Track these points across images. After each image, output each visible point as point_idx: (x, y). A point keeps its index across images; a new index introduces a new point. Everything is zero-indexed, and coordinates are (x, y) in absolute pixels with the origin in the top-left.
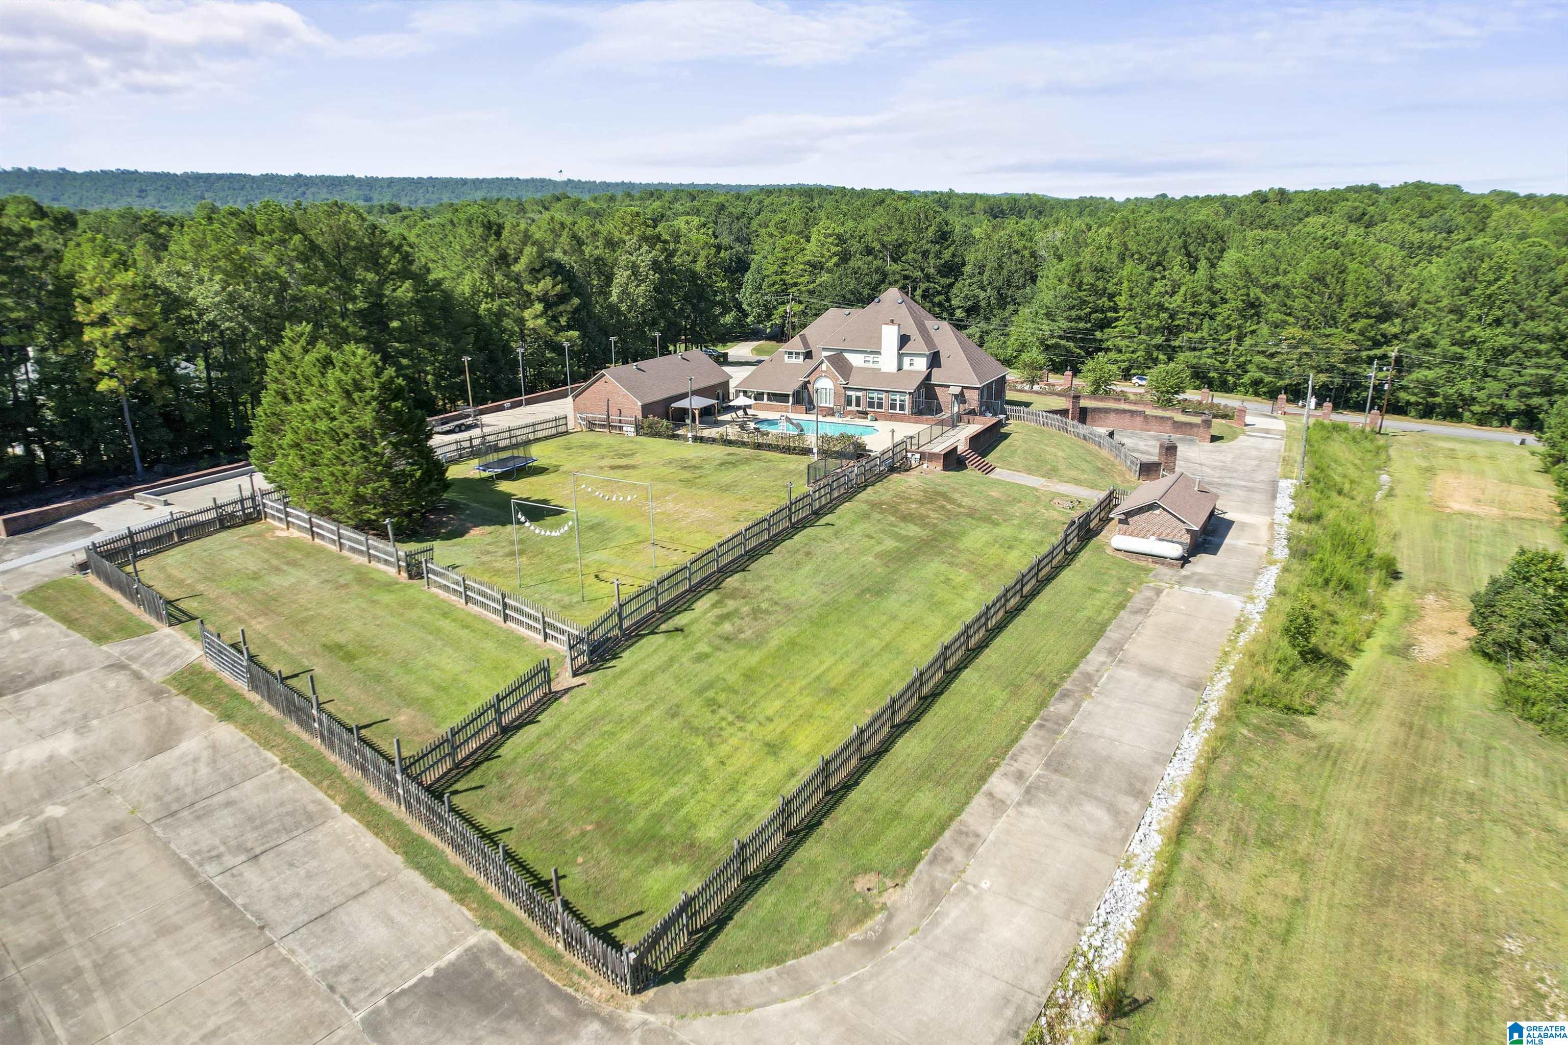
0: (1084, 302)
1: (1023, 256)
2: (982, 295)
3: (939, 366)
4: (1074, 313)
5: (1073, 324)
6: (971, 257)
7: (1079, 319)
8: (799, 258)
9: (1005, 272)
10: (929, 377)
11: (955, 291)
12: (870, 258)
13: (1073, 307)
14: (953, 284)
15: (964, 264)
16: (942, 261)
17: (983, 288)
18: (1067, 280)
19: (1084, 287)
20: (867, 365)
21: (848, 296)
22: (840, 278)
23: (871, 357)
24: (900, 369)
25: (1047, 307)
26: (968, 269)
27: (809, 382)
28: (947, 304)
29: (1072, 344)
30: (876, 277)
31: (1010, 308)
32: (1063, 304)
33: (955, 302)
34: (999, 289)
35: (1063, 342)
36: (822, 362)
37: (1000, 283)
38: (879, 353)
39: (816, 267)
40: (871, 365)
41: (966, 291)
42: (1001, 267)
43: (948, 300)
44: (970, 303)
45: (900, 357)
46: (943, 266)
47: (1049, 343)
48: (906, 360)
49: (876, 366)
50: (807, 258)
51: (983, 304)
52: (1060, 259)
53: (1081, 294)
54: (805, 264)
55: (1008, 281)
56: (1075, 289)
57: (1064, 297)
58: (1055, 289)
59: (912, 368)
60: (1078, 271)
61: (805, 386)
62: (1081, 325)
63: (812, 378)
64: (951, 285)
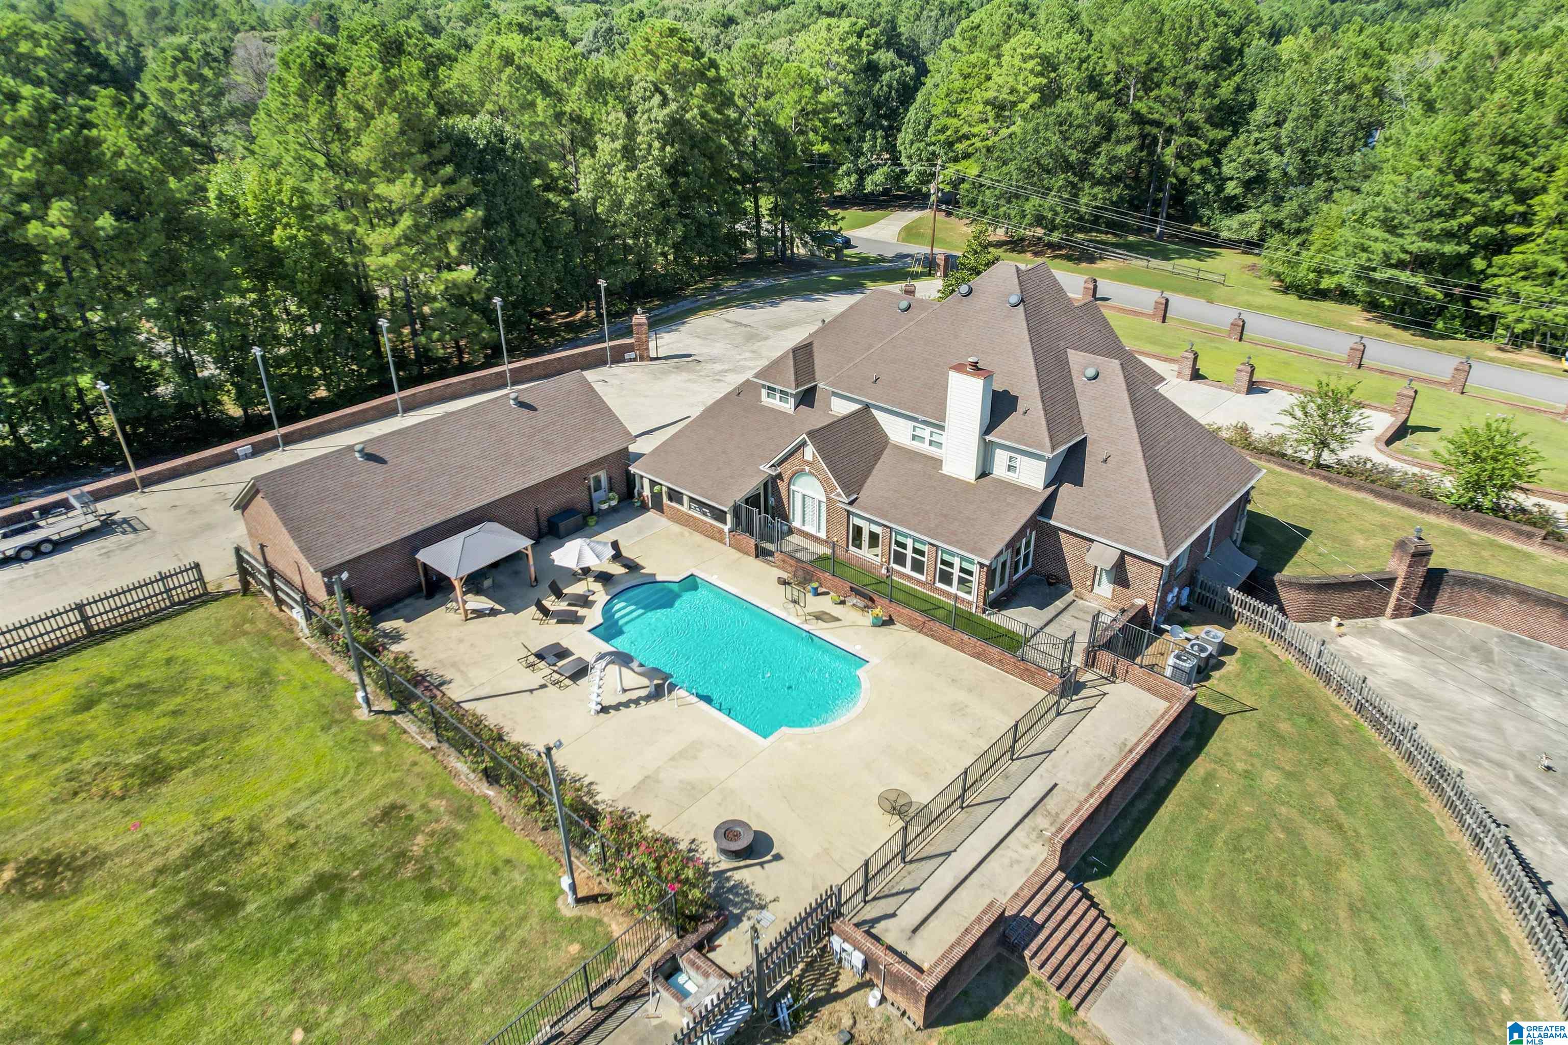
0: (1462, 202)
1: (1359, 97)
2: (1275, 160)
3: (1078, 481)
4: (1437, 226)
5: (1431, 246)
6: (1266, 97)
7: (1449, 235)
8: (978, 95)
9: (1321, 124)
10: (1047, 508)
11: (1230, 151)
12: (1092, 97)
13: (1440, 214)
14: (1229, 139)
15: (1252, 106)
16: (1216, 101)
17: (1278, 149)
18: (1437, 160)
19: (1470, 174)
20: (916, 445)
21: (1046, 161)
22: (1036, 131)
23: (926, 432)
24: (983, 474)
25: (1387, 210)
26: (1258, 115)
27: (780, 476)
28: (1215, 170)
29: (1419, 280)
30: (1095, 130)
31: (1320, 185)
32: (1420, 206)
33: (1228, 169)
34: (1304, 153)
35: (1405, 277)
36: (803, 444)
37: (1308, 144)
38: (942, 428)
39: (1001, 109)
40: (924, 448)
41: (1247, 153)
42: (1316, 115)
43: (1218, 163)
44: (1252, 173)
45: (987, 451)
46: (1218, 108)
47: (1377, 276)
48: (1001, 458)
49: (933, 451)
50: (990, 94)
51: (1274, 175)
52: (1430, 107)
53: (1460, 188)
54: (987, 103)
55: (1325, 140)
56: (1451, 177)
57: (1425, 195)
58: (1409, 176)
59: (1011, 477)
60: (1463, 144)
61: (771, 485)
62: (1449, 248)
63: (787, 470)
64: (1224, 143)
